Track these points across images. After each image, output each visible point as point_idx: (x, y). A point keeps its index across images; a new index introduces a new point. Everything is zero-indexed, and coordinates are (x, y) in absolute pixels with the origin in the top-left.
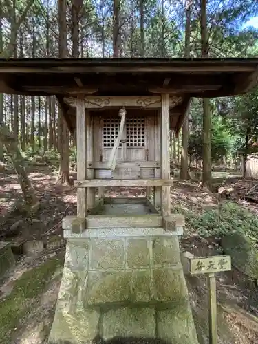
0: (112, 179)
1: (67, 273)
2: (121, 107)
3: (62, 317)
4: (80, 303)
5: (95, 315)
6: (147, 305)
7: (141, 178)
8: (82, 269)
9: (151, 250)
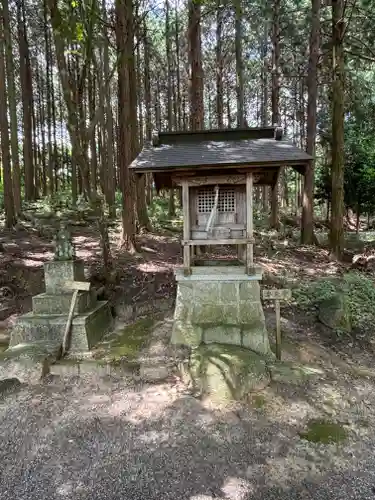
0: (208, 239)
1: (179, 304)
2: (215, 185)
3: (177, 330)
4: (189, 322)
5: (200, 330)
6: (234, 326)
7: (230, 238)
8: (189, 302)
9: (238, 290)
